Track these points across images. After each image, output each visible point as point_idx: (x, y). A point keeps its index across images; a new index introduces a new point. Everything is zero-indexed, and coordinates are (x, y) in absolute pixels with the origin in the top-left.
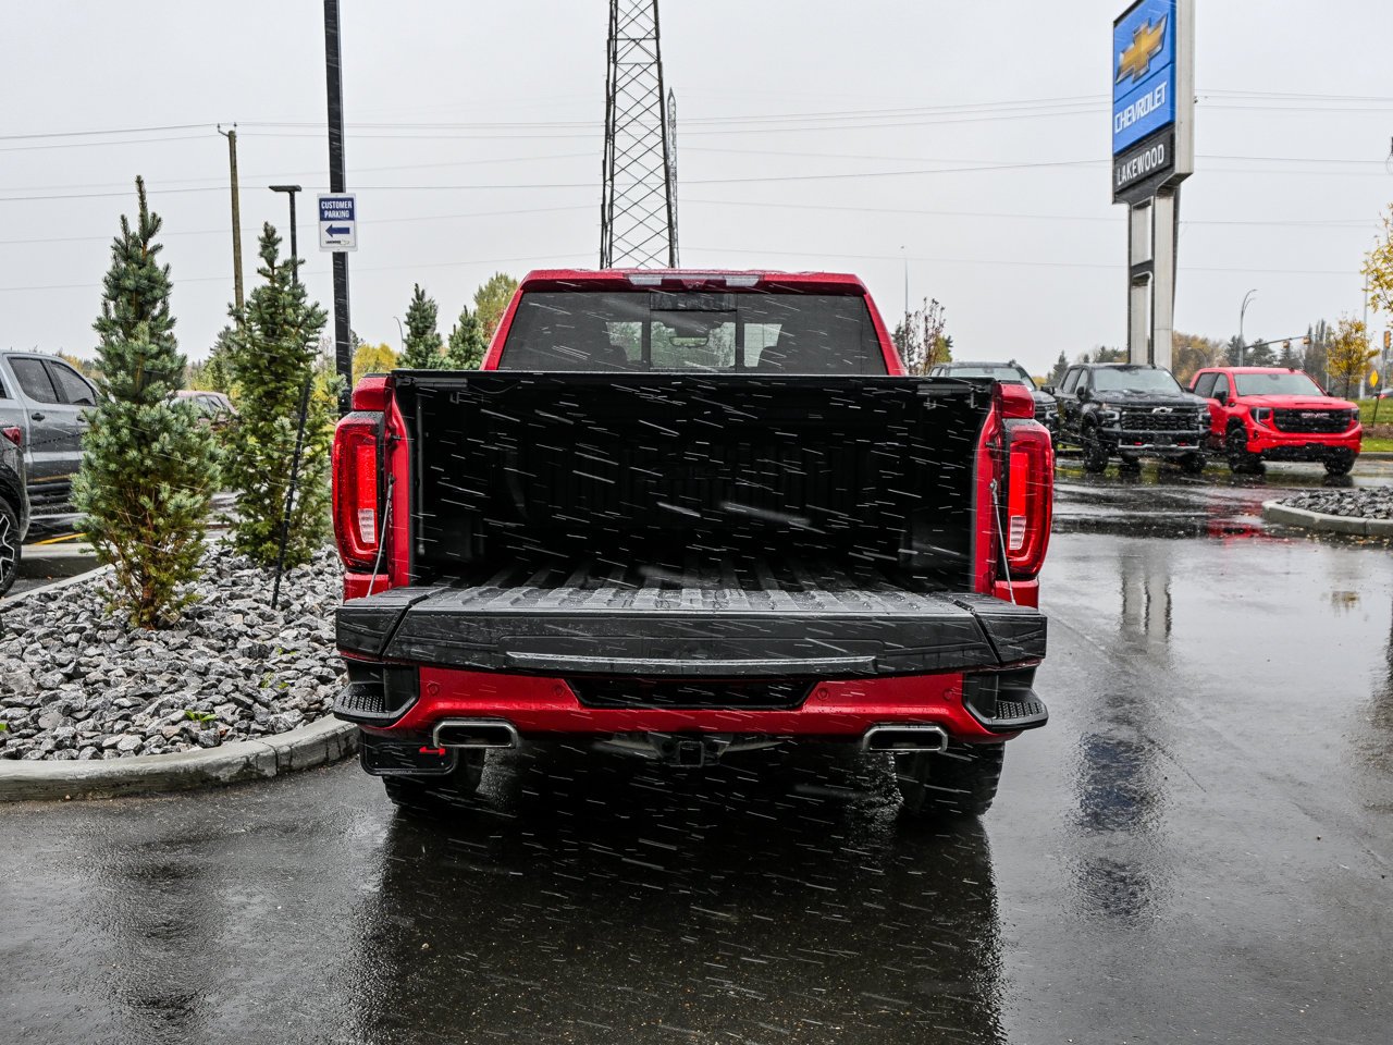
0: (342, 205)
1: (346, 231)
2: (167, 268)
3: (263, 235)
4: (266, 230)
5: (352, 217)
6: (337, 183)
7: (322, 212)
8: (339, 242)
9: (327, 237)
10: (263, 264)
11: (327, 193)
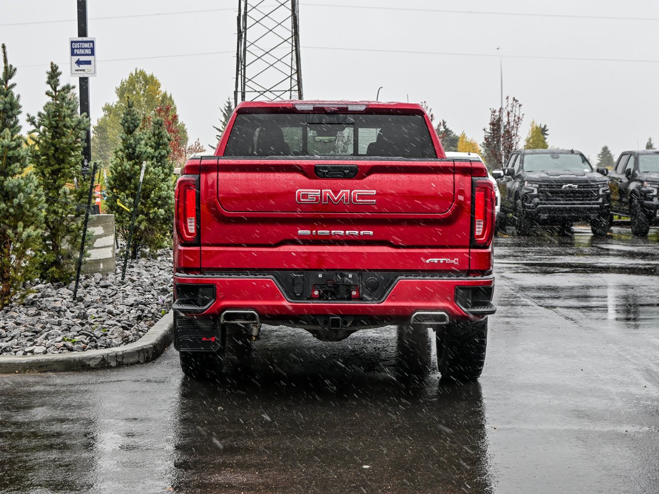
0: (86, 45)
1: (89, 63)
2: (19, 96)
3: (50, 70)
4: (52, 67)
5: (93, 54)
6: (82, 31)
7: (72, 50)
8: (84, 70)
9: (76, 67)
10: (49, 88)
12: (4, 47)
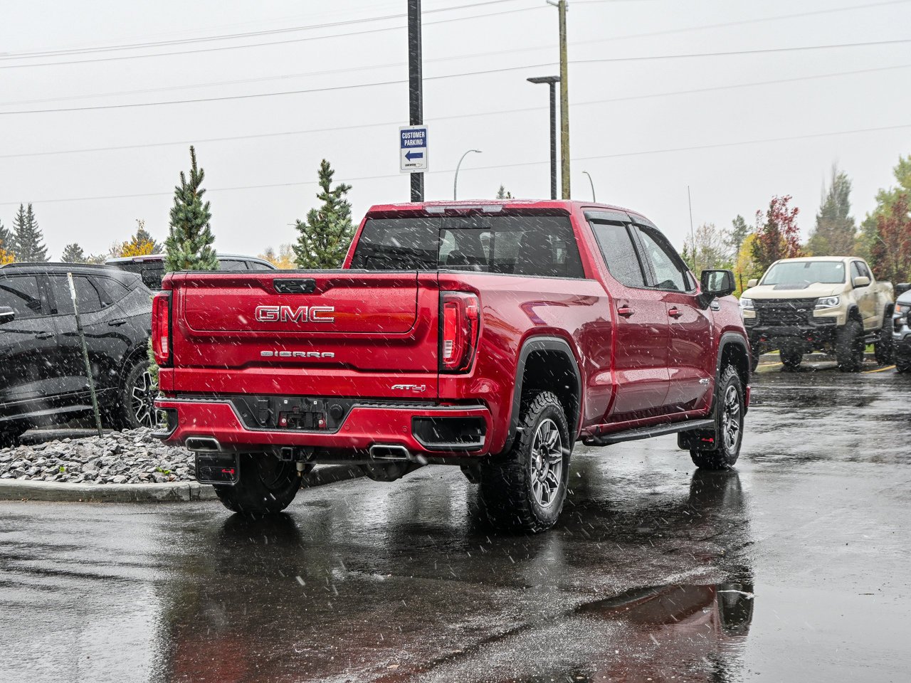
0: (417, 135)
1: (420, 155)
3: (321, 169)
4: (322, 165)
5: (424, 145)
6: (416, 116)
7: (402, 141)
8: (415, 165)
9: (406, 161)
10: (321, 190)
11: (407, 126)
12: (192, 150)
